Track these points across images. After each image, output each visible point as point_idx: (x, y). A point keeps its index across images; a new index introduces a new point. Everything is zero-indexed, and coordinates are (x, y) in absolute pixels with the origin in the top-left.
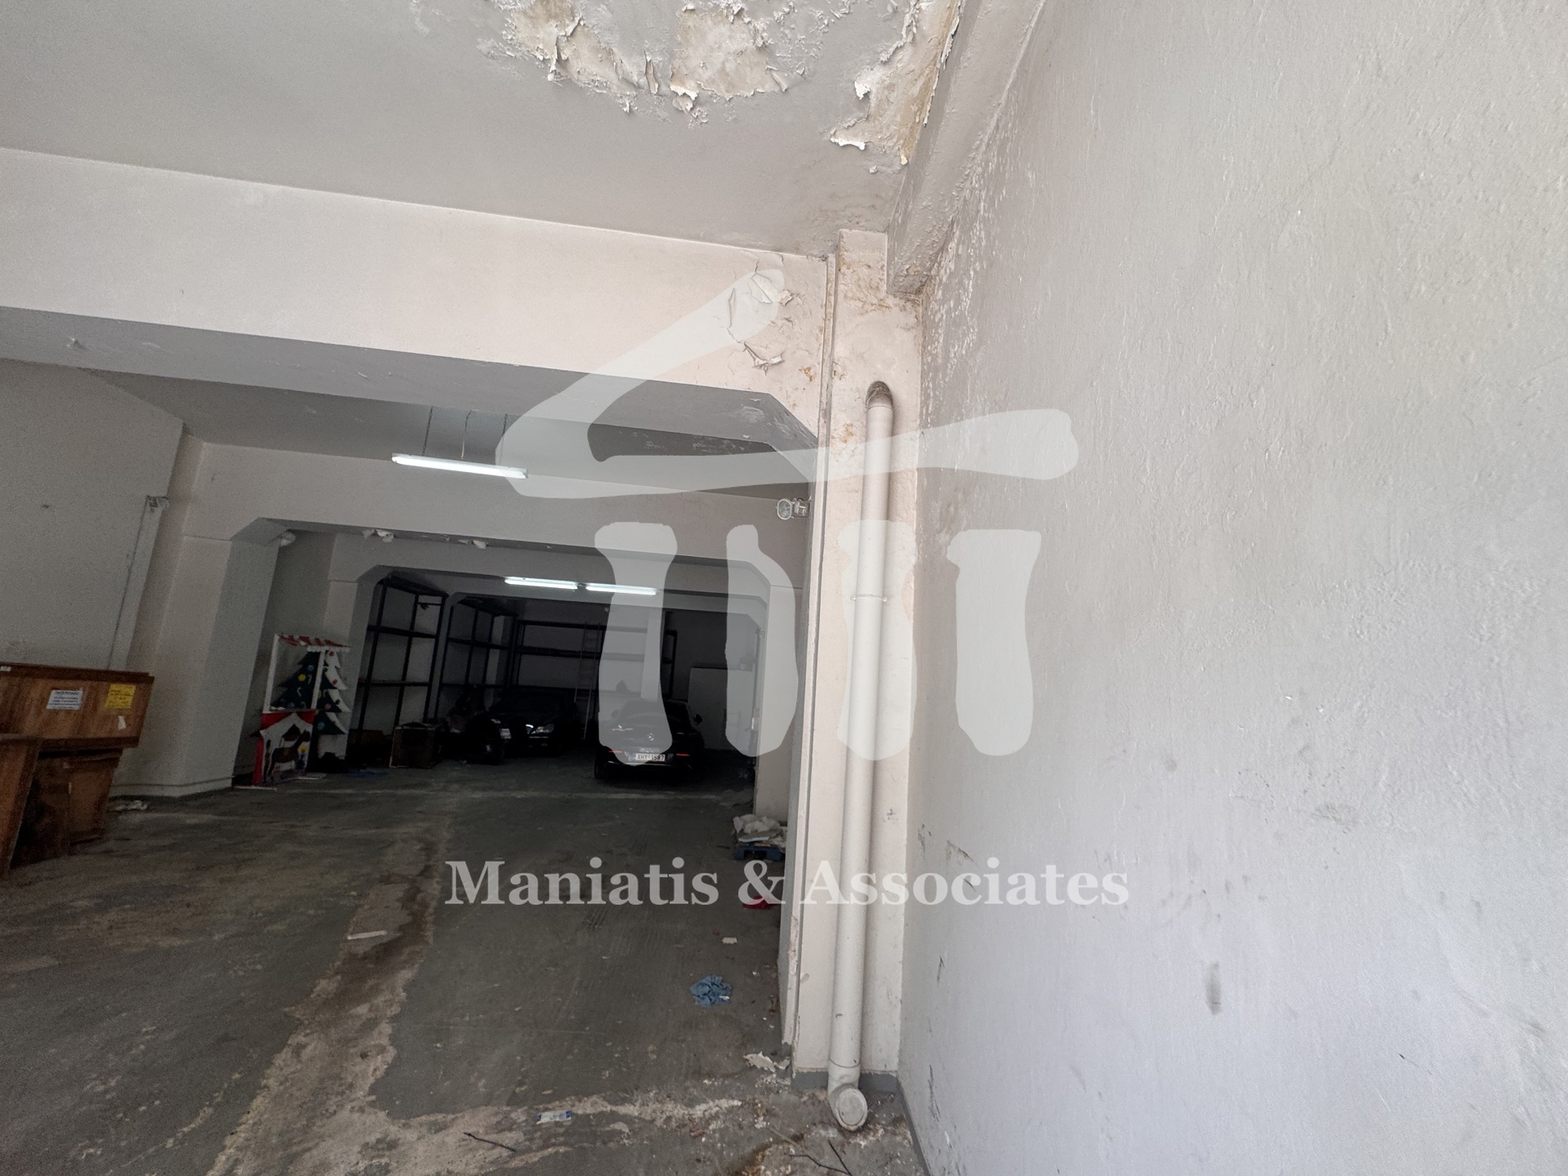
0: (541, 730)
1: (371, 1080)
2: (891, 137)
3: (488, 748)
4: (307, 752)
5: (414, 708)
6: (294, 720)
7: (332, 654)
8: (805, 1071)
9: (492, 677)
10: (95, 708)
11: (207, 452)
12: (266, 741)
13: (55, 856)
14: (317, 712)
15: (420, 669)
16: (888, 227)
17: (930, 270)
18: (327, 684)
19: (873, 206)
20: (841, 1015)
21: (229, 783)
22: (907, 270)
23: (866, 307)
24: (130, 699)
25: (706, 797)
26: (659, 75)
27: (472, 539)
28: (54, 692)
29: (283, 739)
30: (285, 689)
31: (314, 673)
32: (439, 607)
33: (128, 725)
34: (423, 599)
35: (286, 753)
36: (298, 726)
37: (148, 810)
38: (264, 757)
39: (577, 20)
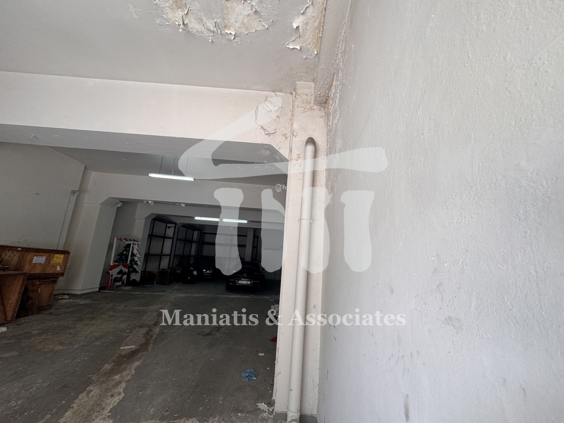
0: (208, 272)
1: (112, 406)
2: (310, 44)
3: (189, 278)
4: (126, 279)
5: (165, 264)
6: (121, 267)
7: (135, 244)
8: (279, 412)
9: (193, 253)
10: (49, 263)
11: (93, 175)
12: (111, 275)
13: (33, 314)
14: (130, 265)
15: (167, 250)
16: (314, 80)
17: (328, 94)
18: (133, 255)
19: (307, 72)
20: (292, 390)
21: (97, 290)
22: (319, 94)
23: (306, 110)
24: (61, 260)
25: (265, 297)
26: (220, 27)
27: (180, 203)
28: (35, 257)
29: (117, 274)
30: (119, 256)
31: (129, 251)
32: (174, 228)
33: (60, 269)
34: (169, 225)
35: (118, 279)
36: (123, 270)
37: (69, 299)
38: (110, 281)
39: (188, 8)
